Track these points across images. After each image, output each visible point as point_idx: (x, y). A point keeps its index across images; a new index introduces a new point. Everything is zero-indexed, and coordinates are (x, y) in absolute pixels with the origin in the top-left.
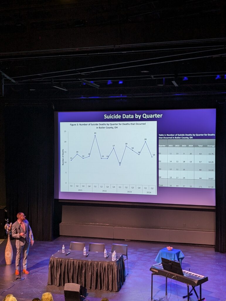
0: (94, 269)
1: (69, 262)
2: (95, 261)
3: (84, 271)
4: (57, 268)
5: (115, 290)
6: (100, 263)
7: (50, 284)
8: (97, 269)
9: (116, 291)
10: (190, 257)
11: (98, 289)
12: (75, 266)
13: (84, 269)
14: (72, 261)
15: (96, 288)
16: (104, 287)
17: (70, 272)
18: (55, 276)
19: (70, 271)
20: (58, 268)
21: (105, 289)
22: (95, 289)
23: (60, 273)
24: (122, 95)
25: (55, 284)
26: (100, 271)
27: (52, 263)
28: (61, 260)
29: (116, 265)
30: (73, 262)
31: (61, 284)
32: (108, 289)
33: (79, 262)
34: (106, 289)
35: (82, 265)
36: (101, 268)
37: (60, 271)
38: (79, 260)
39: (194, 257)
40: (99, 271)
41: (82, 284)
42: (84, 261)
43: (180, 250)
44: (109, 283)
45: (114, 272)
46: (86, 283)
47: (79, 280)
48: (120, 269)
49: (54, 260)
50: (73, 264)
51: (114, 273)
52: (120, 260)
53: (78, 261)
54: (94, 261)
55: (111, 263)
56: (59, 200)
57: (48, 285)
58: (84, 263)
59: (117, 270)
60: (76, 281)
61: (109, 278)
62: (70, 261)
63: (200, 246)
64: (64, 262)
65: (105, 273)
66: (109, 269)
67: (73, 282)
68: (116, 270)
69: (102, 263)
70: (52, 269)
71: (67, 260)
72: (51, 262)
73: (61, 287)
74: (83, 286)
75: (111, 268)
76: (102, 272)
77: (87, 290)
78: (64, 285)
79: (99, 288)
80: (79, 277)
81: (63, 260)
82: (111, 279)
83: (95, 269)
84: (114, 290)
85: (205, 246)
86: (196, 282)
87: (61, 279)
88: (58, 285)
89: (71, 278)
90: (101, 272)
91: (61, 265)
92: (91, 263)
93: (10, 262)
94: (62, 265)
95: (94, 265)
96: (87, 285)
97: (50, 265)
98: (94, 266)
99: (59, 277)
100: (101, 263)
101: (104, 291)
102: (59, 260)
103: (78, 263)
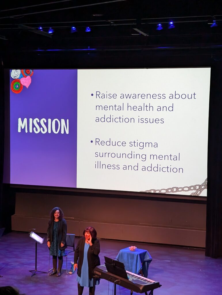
10: (169, 261)
24: (90, 48)
39: (174, 262)
43: (146, 251)
56: (10, 185)
63: (188, 248)
85: (195, 248)
86: (141, 288)
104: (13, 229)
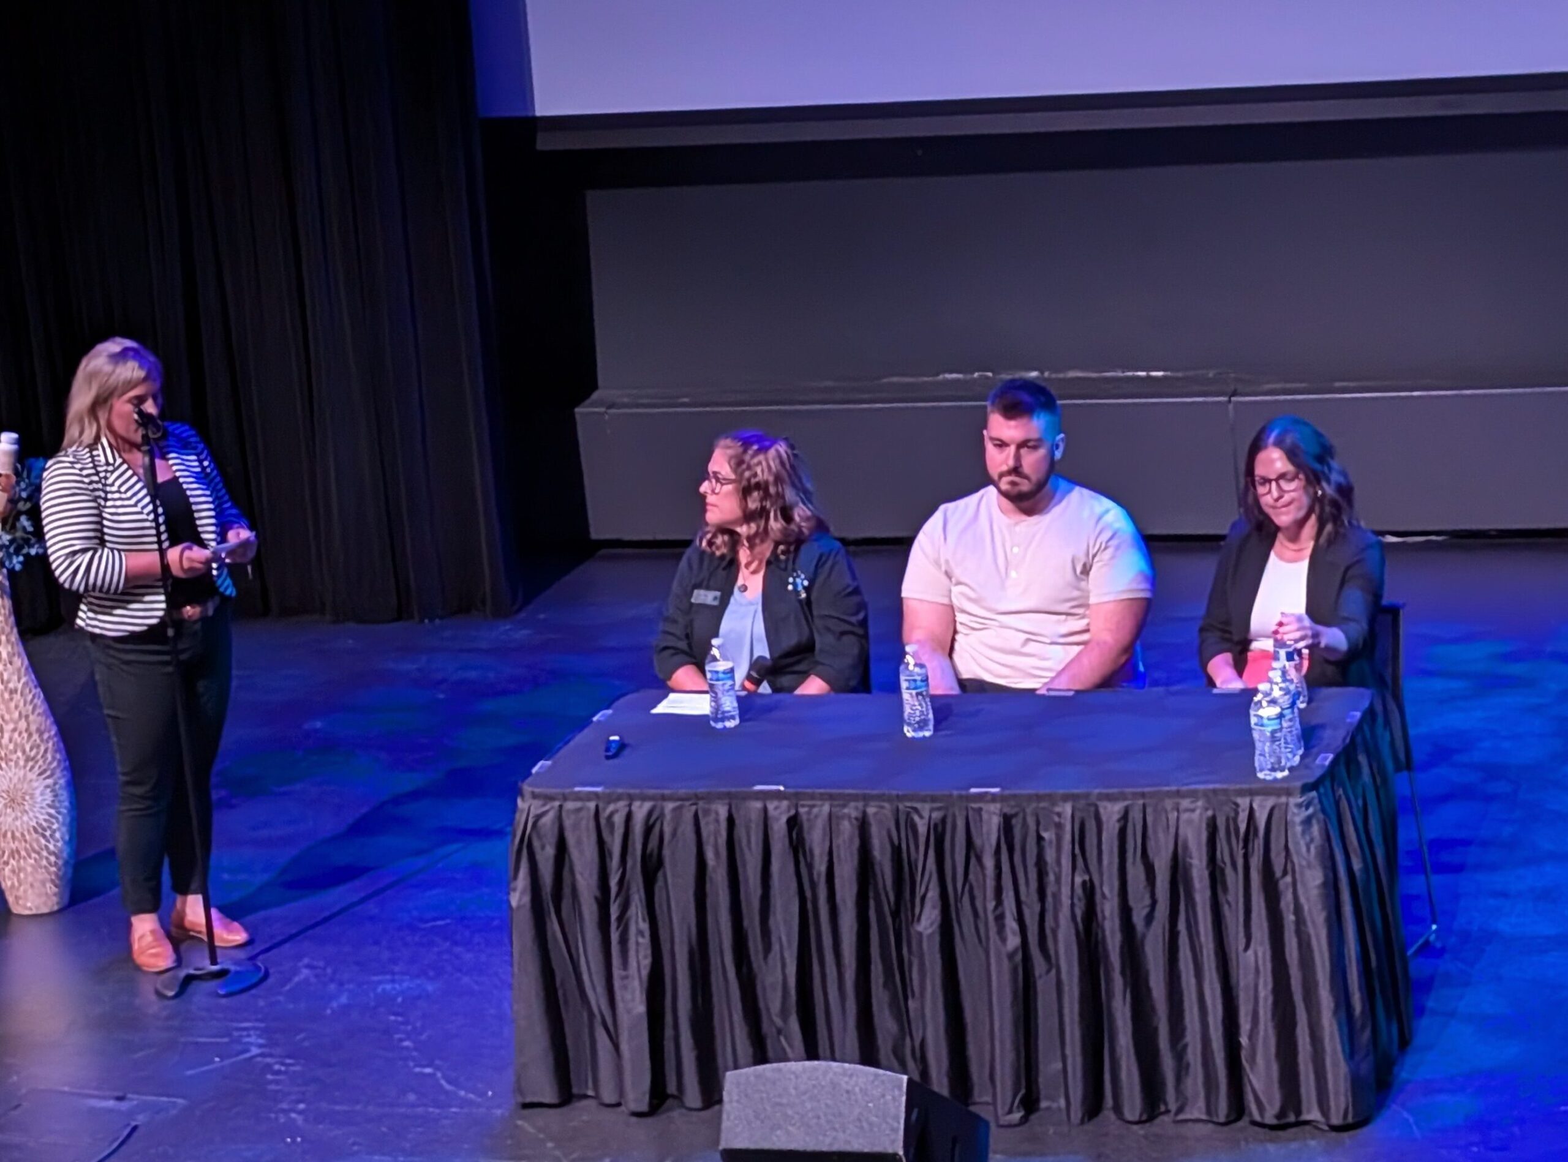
0: (1050, 890)
1: (740, 832)
2: (1052, 799)
3: (927, 922)
4: (614, 911)
5: (1324, 1110)
6: (1112, 812)
7: (549, 1095)
8: (1089, 890)
9: (1336, 1120)
11: (1118, 1109)
12: (821, 867)
13: (933, 894)
14: (780, 813)
15: (1093, 1107)
16: (1189, 1082)
17: (767, 948)
18: (596, 997)
19: (766, 933)
20: (625, 907)
21: (1197, 1110)
22: (1076, 1113)
23: (646, 962)
25: (609, 1096)
26: (1125, 911)
27: (546, 855)
28: (641, 811)
29: (1307, 822)
30: (793, 822)
31: (672, 1088)
32: (1238, 1109)
33: (863, 826)
34: (1210, 1109)
35: (896, 851)
36: (1136, 872)
37: (645, 941)
38: (866, 799)
40: (1109, 909)
41: (925, 1073)
42: (925, 808)
44: (1244, 1040)
45: (1298, 910)
46: (972, 1051)
47: (885, 1023)
48: (1357, 865)
49: (568, 823)
50: (797, 845)
51: (1290, 918)
52: (1347, 757)
53: (852, 810)
54: (1039, 798)
55: (1244, 802)
57: (526, 1106)
58: (922, 829)
59: (1331, 886)
60: (848, 1036)
61: (1243, 980)
62: (755, 817)
64: (688, 828)
65: (1182, 926)
66: (1233, 880)
67: (812, 1053)
68: (1313, 879)
69: (1136, 815)
70: (554, 926)
71: (723, 812)
72: (527, 846)
73: (675, 1118)
74: (940, 1084)
75: (1256, 862)
76: (1149, 919)
77: (993, 1126)
78: (712, 1095)
79: (1133, 1103)
80: (880, 996)
81: (669, 806)
82: (1265, 992)
83: (1065, 891)
84: (1313, 1114)
87: (669, 1032)
88: (638, 1095)
89: (784, 1013)
90: (1138, 919)
91: (652, 867)
92: (1007, 822)
93: (51, 889)
94: (660, 863)
95: (1040, 838)
96: (977, 1073)
97: (522, 881)
98: (1050, 855)
99: (641, 1008)
100: (1125, 817)
101: (1187, 1130)
102: (619, 820)
103: (847, 829)
104: (598, 531)
